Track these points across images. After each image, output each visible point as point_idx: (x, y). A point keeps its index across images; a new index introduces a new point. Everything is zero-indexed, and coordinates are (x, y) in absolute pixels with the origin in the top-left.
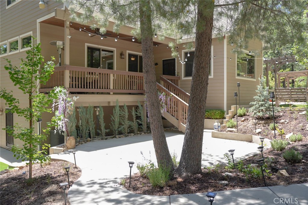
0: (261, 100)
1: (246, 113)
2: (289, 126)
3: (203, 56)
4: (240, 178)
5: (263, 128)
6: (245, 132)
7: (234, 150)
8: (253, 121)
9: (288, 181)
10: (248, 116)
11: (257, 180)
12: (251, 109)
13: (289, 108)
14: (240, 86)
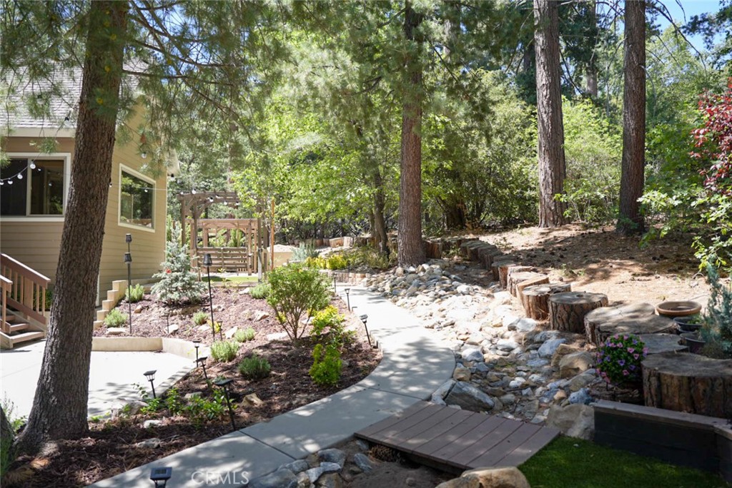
0: (176, 269)
1: (143, 295)
2: (227, 315)
3: (96, 171)
4: (180, 426)
5: (180, 322)
6: (146, 334)
7: (155, 372)
8: (160, 310)
9: (267, 412)
10: (149, 300)
11: (213, 423)
12: (156, 287)
13: (221, 284)
14: (131, 240)
